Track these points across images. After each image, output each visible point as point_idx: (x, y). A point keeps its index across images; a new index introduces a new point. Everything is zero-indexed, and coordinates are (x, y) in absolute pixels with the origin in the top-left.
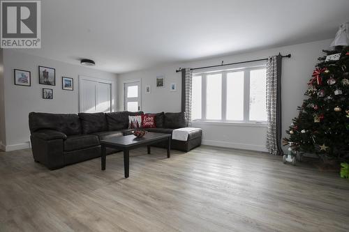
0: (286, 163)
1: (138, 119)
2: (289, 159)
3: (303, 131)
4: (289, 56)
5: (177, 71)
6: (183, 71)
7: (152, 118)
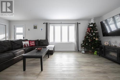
0: (83, 53)
1: (27, 43)
2: (83, 52)
3: (87, 44)
4: (80, 23)
5: (44, 23)
6: (47, 24)
7: (34, 42)
